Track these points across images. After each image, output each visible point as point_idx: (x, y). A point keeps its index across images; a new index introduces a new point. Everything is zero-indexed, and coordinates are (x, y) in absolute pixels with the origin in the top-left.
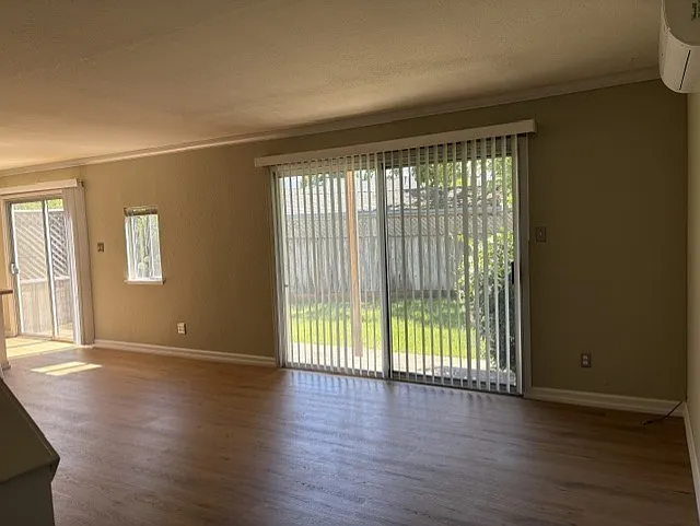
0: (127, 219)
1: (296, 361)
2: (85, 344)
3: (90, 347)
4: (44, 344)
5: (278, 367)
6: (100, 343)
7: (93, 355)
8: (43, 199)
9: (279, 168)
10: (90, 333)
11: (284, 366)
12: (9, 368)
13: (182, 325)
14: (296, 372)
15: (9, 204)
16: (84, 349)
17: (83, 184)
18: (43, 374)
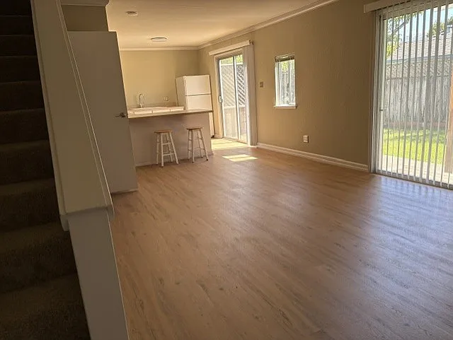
0: (276, 64)
1: (384, 169)
2: (252, 145)
3: (255, 147)
4: (233, 144)
5: (370, 172)
6: (261, 145)
7: (257, 152)
8: (234, 55)
9: (385, 11)
10: (255, 139)
11: (375, 172)
12: (213, 154)
13: (306, 136)
14: (383, 178)
15: (218, 60)
16: (252, 149)
17: (252, 43)
18: (228, 159)
